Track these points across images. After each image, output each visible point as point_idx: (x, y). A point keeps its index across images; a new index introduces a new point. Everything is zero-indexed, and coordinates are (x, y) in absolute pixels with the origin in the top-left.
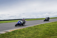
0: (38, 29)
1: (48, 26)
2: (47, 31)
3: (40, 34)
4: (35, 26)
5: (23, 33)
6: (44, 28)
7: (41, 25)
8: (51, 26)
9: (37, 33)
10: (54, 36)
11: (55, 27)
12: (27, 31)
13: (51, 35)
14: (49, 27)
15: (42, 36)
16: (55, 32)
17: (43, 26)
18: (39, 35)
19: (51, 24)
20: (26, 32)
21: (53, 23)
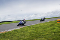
0: (24, 31)
1: (35, 27)
2: (33, 33)
3: (26, 36)
4: (21, 29)
5: (8, 37)
6: (30, 30)
7: (28, 27)
8: (37, 27)
9: (24, 35)
10: (40, 37)
11: (42, 28)
12: (13, 34)
13: (38, 37)
14: (35, 29)
15: (29, 38)
16: (41, 34)
17: (30, 28)
18: (26, 38)
19: (38, 26)
20: (11, 35)
21: (39, 24)
